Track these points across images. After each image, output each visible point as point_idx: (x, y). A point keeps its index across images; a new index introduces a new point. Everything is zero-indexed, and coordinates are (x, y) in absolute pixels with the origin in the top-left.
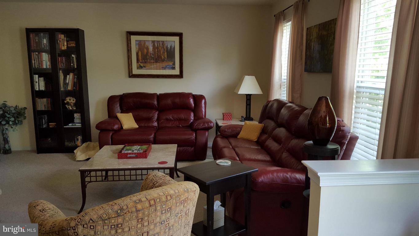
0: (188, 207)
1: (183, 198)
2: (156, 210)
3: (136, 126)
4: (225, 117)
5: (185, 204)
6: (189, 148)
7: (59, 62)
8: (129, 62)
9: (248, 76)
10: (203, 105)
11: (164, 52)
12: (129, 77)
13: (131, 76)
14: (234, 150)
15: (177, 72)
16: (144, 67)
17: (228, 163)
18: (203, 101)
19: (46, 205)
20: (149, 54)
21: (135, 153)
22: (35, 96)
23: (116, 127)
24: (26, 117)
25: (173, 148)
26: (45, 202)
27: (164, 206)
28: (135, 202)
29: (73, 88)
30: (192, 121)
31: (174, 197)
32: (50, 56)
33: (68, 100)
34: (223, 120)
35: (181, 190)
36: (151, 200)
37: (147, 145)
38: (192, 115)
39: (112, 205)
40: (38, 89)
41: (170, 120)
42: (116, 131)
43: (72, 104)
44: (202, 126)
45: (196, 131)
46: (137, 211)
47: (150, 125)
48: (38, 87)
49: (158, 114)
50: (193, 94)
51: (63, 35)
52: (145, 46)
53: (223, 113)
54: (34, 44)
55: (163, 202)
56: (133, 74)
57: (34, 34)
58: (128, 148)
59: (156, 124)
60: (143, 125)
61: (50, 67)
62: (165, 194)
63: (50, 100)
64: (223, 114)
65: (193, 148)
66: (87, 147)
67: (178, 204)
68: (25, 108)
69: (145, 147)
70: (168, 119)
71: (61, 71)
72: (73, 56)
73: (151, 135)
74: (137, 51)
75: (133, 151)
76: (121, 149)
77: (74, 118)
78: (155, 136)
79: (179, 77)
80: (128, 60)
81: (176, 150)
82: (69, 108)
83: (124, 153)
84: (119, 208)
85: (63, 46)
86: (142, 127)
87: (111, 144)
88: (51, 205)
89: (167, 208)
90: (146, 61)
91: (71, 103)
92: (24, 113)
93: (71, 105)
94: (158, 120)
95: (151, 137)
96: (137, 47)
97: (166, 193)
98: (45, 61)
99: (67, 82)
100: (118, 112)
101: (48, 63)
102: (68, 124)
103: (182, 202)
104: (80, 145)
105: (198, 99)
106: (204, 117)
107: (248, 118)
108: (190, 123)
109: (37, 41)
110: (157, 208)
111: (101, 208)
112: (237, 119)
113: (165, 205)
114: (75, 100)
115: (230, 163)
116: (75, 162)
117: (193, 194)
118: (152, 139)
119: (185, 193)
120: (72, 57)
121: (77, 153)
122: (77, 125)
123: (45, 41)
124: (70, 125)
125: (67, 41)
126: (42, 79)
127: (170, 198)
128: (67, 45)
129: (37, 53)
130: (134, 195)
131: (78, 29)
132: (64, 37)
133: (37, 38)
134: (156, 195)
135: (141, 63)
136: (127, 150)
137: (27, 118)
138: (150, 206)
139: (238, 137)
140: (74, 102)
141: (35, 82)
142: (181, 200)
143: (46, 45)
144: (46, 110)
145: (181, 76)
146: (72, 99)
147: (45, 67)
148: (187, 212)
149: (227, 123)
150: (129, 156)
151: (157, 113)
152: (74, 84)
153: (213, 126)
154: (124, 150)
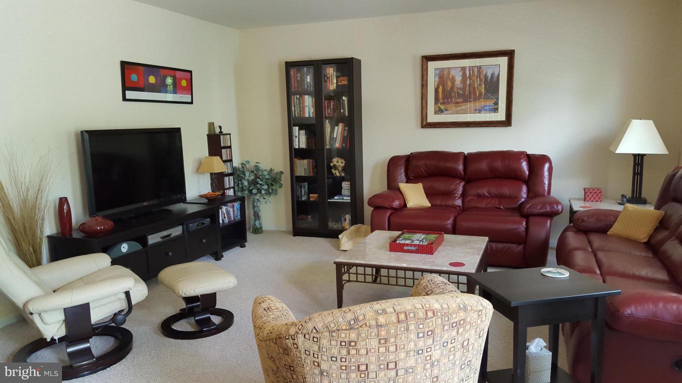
0: (467, 335)
1: (455, 319)
2: (407, 329)
3: (427, 204)
4: (588, 196)
5: (461, 330)
6: (514, 245)
7: (325, 108)
8: (422, 104)
9: (639, 121)
10: (546, 174)
11: (480, 85)
12: (422, 127)
13: (426, 125)
14: (595, 256)
15: (501, 116)
16: (446, 110)
17: (562, 274)
18: (547, 166)
19: (273, 303)
20: (455, 89)
21: (415, 245)
22: (293, 156)
23: (396, 204)
24: (282, 184)
25: (481, 243)
26: (273, 299)
27: (421, 326)
28: (377, 312)
29: (342, 144)
30: (523, 200)
31: (439, 314)
32: (314, 99)
33: (335, 163)
34: (585, 201)
35: (454, 306)
36: (400, 313)
37: (438, 234)
38: (524, 189)
39: (345, 312)
40: (297, 147)
41: (484, 197)
42: (395, 210)
43: (340, 169)
44: (539, 209)
45: (527, 217)
46: (379, 326)
47: (450, 203)
48: (297, 143)
49: (464, 187)
50: (528, 153)
51: (332, 69)
52: (449, 77)
53: (586, 186)
54: (294, 83)
55: (420, 319)
56: (428, 121)
57: (295, 70)
58: (406, 235)
59: (459, 202)
60: (438, 202)
61: (314, 116)
62: (425, 308)
63: (312, 162)
64: (585, 189)
65: (521, 247)
66: (357, 231)
67: (446, 327)
68: (282, 173)
69: (432, 237)
70: (481, 195)
71: (327, 121)
72: (344, 98)
73: (449, 219)
74: (436, 85)
75: (413, 241)
76: (396, 237)
77: (342, 188)
78: (455, 220)
79: (503, 124)
80: (422, 100)
81: (484, 246)
82: (335, 174)
83: (400, 244)
84: (353, 317)
85: (332, 84)
86: (437, 205)
87: (387, 229)
88: (281, 304)
89: (427, 330)
90: (450, 100)
91: (339, 166)
92: (280, 179)
93: (338, 169)
94: (463, 195)
95: (449, 222)
96: (437, 79)
97: (427, 306)
98: (307, 108)
99: (335, 136)
100: (402, 182)
101: (312, 110)
102: (333, 197)
103: (454, 325)
104: (348, 227)
105: (537, 162)
106: (546, 193)
107: (637, 198)
108: (519, 203)
109: (299, 78)
110: (410, 326)
111: (331, 314)
112: (614, 199)
113: (423, 324)
114: (344, 162)
115: (568, 275)
116: (340, 252)
117: (475, 315)
118: (450, 226)
119: (460, 311)
120: (343, 100)
121: (342, 238)
122: (345, 198)
123: (309, 79)
124: (336, 199)
125: (337, 77)
126: (303, 132)
127: (432, 316)
128: (337, 83)
129: (298, 96)
130: (378, 302)
131: (352, 58)
132: (334, 71)
133: (299, 75)
134: (409, 307)
135: (441, 104)
136: (404, 239)
137: (283, 186)
138: (399, 322)
139: (608, 233)
140: (343, 165)
141: (294, 137)
142: (452, 321)
143: (310, 84)
144: (307, 175)
145: (507, 122)
146: (340, 160)
147: (307, 115)
148: (465, 344)
149: (591, 207)
150: (406, 248)
151: (463, 184)
152: (344, 139)
153: (561, 210)
154: (401, 239)
